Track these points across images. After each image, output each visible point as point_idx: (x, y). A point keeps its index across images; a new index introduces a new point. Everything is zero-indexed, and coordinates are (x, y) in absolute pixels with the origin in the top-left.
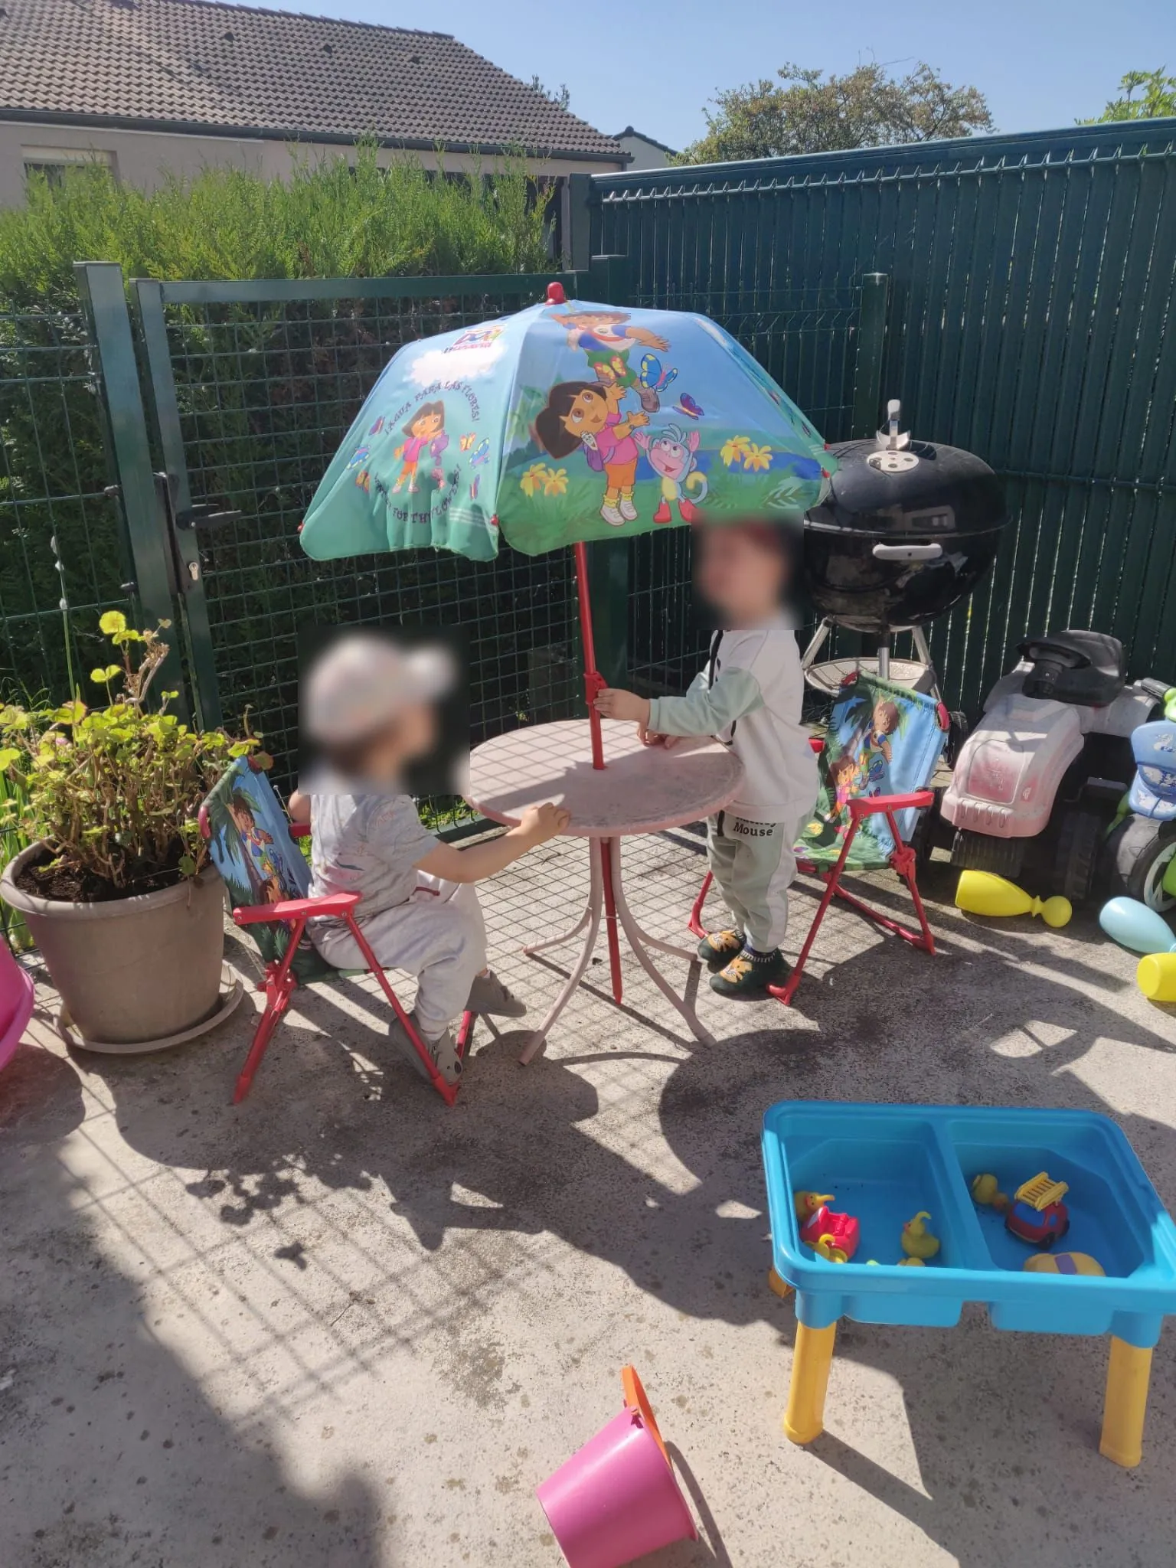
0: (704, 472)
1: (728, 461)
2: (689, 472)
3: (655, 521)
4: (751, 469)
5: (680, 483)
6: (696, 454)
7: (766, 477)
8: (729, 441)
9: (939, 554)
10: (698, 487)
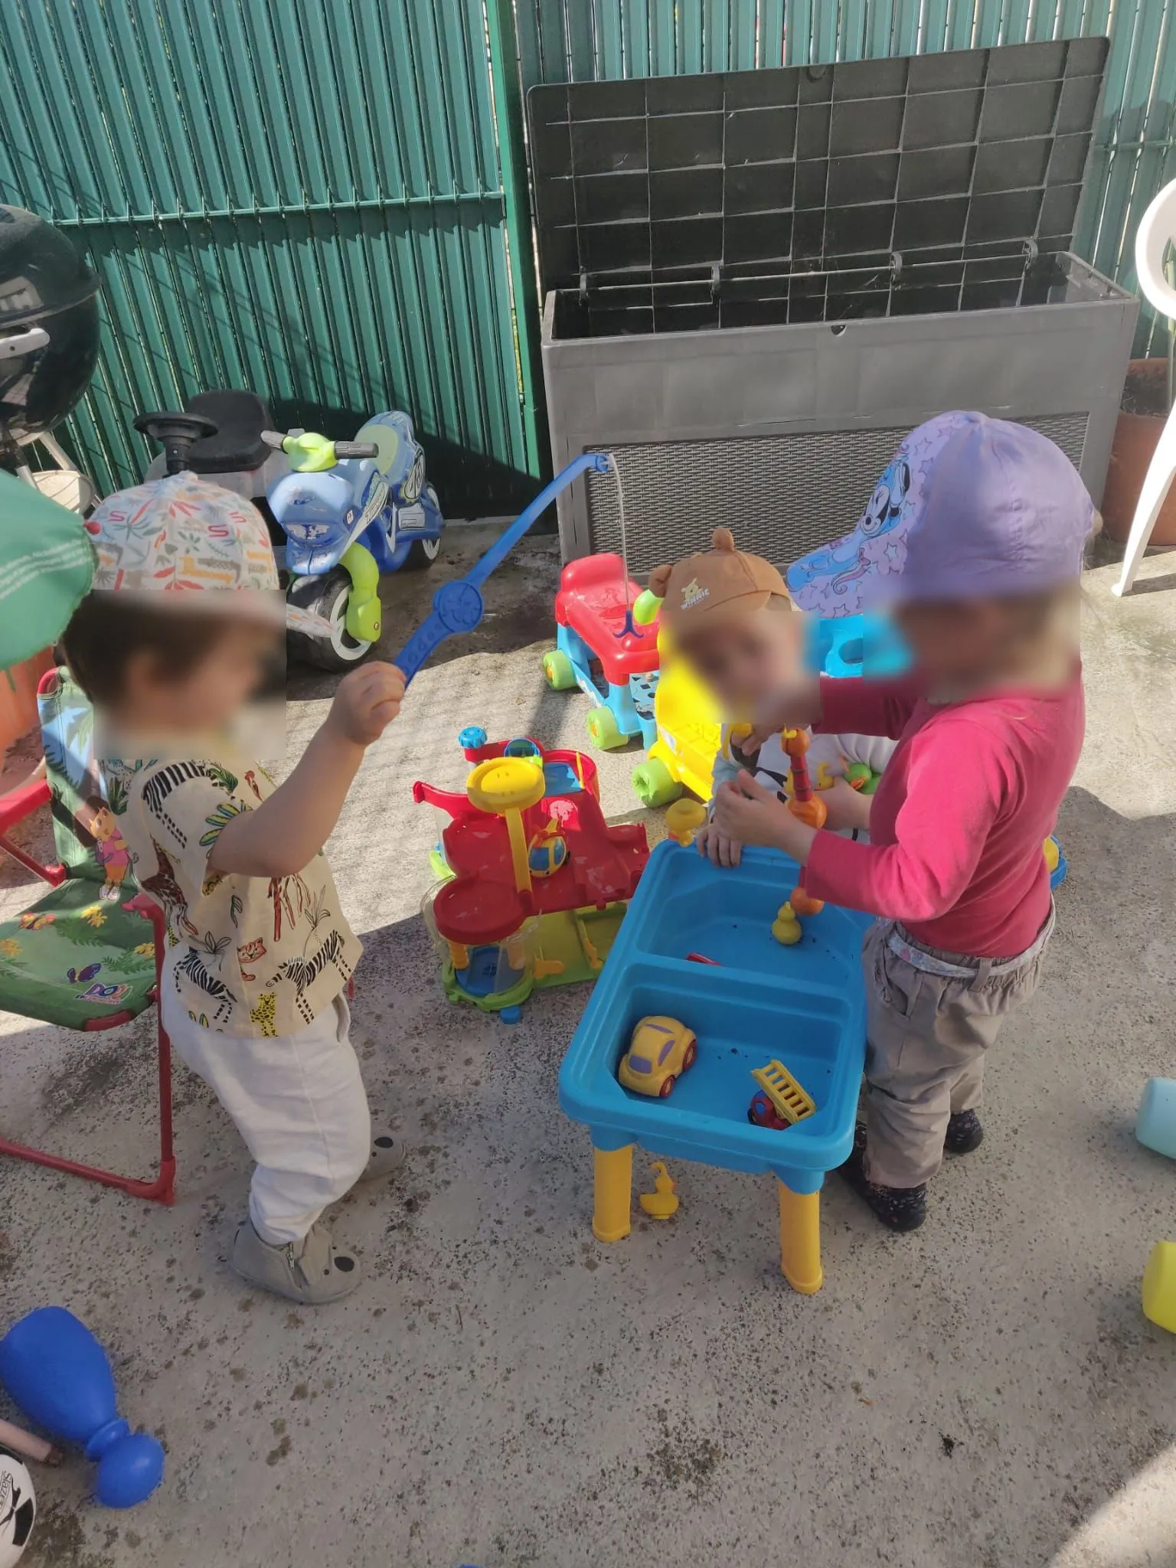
9: (47, 339)
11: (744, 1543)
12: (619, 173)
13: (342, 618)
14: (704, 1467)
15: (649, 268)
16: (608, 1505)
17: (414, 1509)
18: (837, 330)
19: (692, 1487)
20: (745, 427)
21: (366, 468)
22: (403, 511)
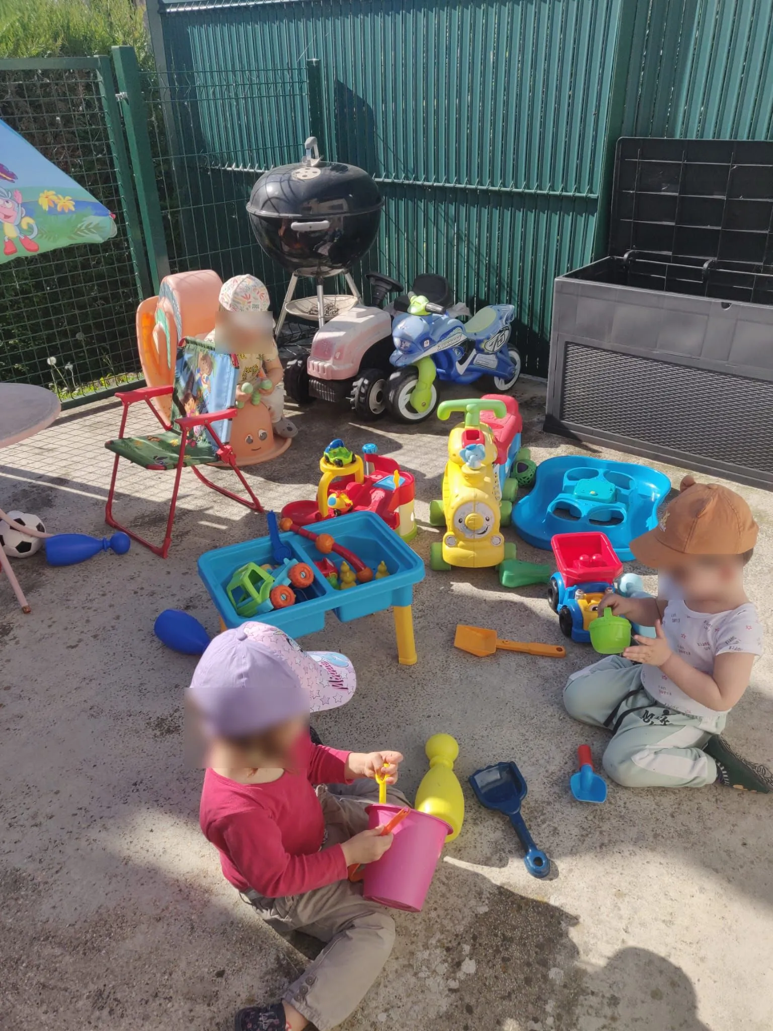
0: (31, 216)
1: (46, 207)
2: (22, 218)
3: (7, 254)
4: (63, 212)
5: (17, 226)
6: (23, 205)
7: (74, 216)
8: (41, 195)
9: (328, 227)
10: (31, 229)
11: (152, 757)
12: (663, 193)
13: (409, 395)
14: (169, 731)
15: (670, 253)
16: (131, 720)
17: (84, 683)
18: (727, 305)
19: (158, 733)
20: (657, 352)
21: (451, 323)
22: (480, 355)
